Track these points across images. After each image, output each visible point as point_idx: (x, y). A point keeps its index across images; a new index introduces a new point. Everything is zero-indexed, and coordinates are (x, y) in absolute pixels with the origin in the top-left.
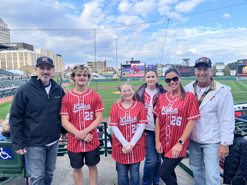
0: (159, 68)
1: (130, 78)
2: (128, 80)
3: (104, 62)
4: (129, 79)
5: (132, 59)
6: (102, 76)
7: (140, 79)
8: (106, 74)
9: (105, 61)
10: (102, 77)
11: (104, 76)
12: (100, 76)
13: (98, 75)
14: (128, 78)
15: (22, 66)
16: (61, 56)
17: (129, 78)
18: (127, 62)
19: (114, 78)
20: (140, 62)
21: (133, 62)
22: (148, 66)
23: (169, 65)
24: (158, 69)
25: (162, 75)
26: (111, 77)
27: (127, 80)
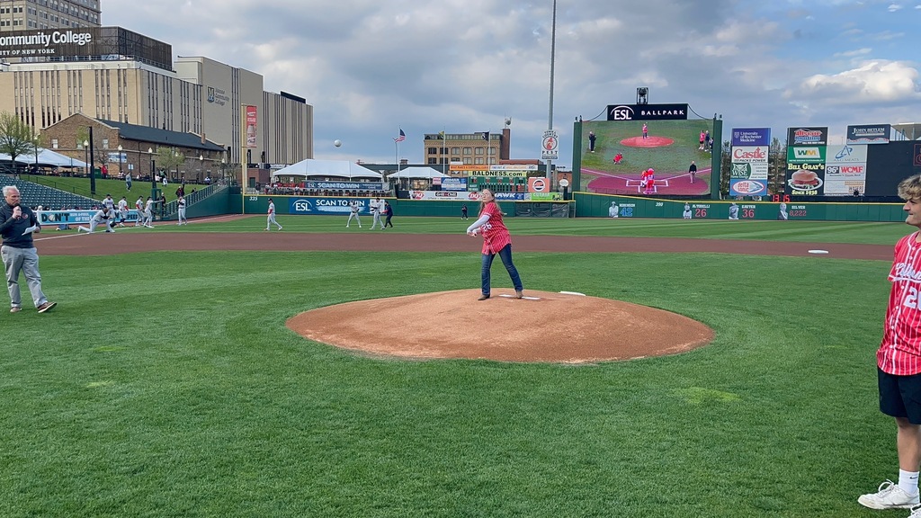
0: (801, 149)
1: (627, 201)
2: (613, 210)
3: (501, 137)
4: (620, 209)
5: (642, 93)
6: (464, 186)
7: (687, 207)
8: (487, 177)
9: (507, 131)
10: (463, 190)
11: (474, 187)
12: (453, 186)
13: (443, 179)
14: (614, 199)
15: (49, 124)
16: (303, 101)
17: (618, 201)
18: (611, 108)
19: (529, 198)
20: (685, 112)
21: (643, 113)
22: (737, 134)
23: (871, 133)
24: (797, 156)
25: (821, 190)
26: (512, 195)
27: (606, 215)
